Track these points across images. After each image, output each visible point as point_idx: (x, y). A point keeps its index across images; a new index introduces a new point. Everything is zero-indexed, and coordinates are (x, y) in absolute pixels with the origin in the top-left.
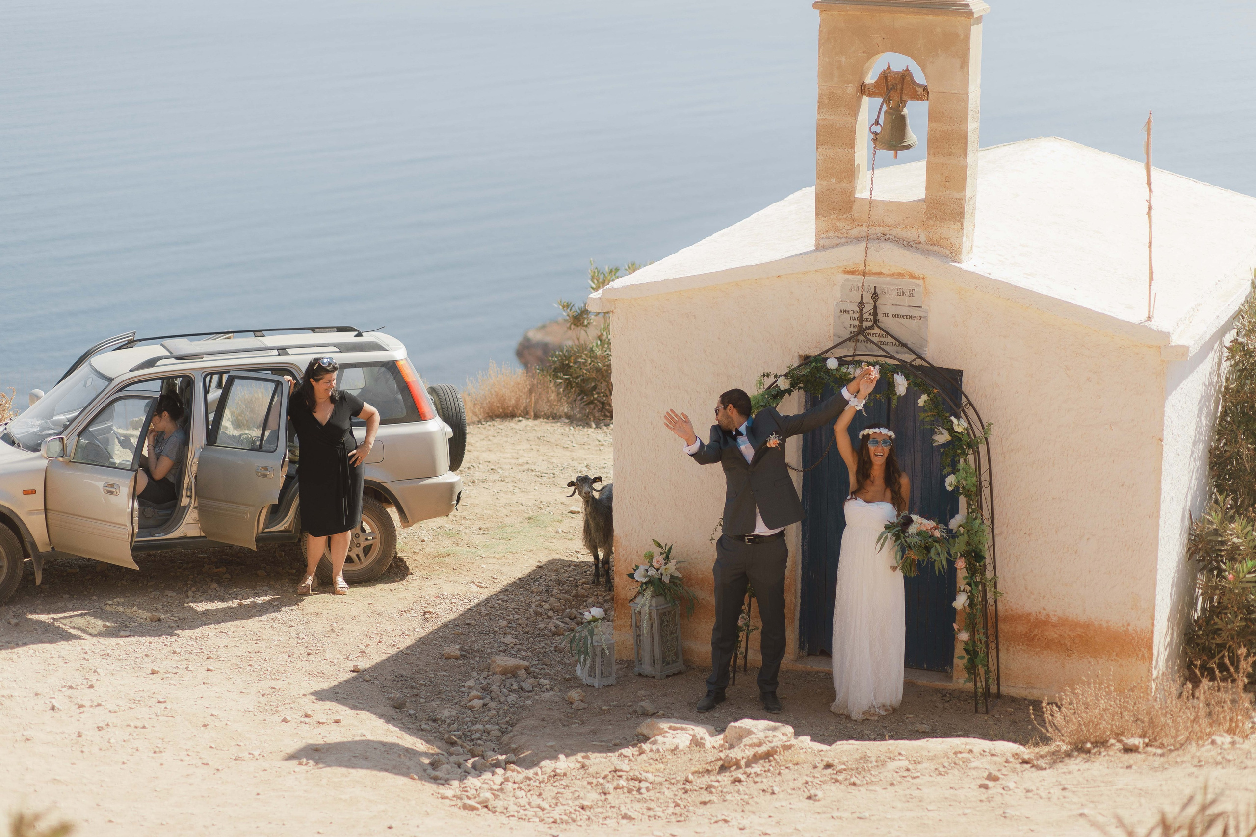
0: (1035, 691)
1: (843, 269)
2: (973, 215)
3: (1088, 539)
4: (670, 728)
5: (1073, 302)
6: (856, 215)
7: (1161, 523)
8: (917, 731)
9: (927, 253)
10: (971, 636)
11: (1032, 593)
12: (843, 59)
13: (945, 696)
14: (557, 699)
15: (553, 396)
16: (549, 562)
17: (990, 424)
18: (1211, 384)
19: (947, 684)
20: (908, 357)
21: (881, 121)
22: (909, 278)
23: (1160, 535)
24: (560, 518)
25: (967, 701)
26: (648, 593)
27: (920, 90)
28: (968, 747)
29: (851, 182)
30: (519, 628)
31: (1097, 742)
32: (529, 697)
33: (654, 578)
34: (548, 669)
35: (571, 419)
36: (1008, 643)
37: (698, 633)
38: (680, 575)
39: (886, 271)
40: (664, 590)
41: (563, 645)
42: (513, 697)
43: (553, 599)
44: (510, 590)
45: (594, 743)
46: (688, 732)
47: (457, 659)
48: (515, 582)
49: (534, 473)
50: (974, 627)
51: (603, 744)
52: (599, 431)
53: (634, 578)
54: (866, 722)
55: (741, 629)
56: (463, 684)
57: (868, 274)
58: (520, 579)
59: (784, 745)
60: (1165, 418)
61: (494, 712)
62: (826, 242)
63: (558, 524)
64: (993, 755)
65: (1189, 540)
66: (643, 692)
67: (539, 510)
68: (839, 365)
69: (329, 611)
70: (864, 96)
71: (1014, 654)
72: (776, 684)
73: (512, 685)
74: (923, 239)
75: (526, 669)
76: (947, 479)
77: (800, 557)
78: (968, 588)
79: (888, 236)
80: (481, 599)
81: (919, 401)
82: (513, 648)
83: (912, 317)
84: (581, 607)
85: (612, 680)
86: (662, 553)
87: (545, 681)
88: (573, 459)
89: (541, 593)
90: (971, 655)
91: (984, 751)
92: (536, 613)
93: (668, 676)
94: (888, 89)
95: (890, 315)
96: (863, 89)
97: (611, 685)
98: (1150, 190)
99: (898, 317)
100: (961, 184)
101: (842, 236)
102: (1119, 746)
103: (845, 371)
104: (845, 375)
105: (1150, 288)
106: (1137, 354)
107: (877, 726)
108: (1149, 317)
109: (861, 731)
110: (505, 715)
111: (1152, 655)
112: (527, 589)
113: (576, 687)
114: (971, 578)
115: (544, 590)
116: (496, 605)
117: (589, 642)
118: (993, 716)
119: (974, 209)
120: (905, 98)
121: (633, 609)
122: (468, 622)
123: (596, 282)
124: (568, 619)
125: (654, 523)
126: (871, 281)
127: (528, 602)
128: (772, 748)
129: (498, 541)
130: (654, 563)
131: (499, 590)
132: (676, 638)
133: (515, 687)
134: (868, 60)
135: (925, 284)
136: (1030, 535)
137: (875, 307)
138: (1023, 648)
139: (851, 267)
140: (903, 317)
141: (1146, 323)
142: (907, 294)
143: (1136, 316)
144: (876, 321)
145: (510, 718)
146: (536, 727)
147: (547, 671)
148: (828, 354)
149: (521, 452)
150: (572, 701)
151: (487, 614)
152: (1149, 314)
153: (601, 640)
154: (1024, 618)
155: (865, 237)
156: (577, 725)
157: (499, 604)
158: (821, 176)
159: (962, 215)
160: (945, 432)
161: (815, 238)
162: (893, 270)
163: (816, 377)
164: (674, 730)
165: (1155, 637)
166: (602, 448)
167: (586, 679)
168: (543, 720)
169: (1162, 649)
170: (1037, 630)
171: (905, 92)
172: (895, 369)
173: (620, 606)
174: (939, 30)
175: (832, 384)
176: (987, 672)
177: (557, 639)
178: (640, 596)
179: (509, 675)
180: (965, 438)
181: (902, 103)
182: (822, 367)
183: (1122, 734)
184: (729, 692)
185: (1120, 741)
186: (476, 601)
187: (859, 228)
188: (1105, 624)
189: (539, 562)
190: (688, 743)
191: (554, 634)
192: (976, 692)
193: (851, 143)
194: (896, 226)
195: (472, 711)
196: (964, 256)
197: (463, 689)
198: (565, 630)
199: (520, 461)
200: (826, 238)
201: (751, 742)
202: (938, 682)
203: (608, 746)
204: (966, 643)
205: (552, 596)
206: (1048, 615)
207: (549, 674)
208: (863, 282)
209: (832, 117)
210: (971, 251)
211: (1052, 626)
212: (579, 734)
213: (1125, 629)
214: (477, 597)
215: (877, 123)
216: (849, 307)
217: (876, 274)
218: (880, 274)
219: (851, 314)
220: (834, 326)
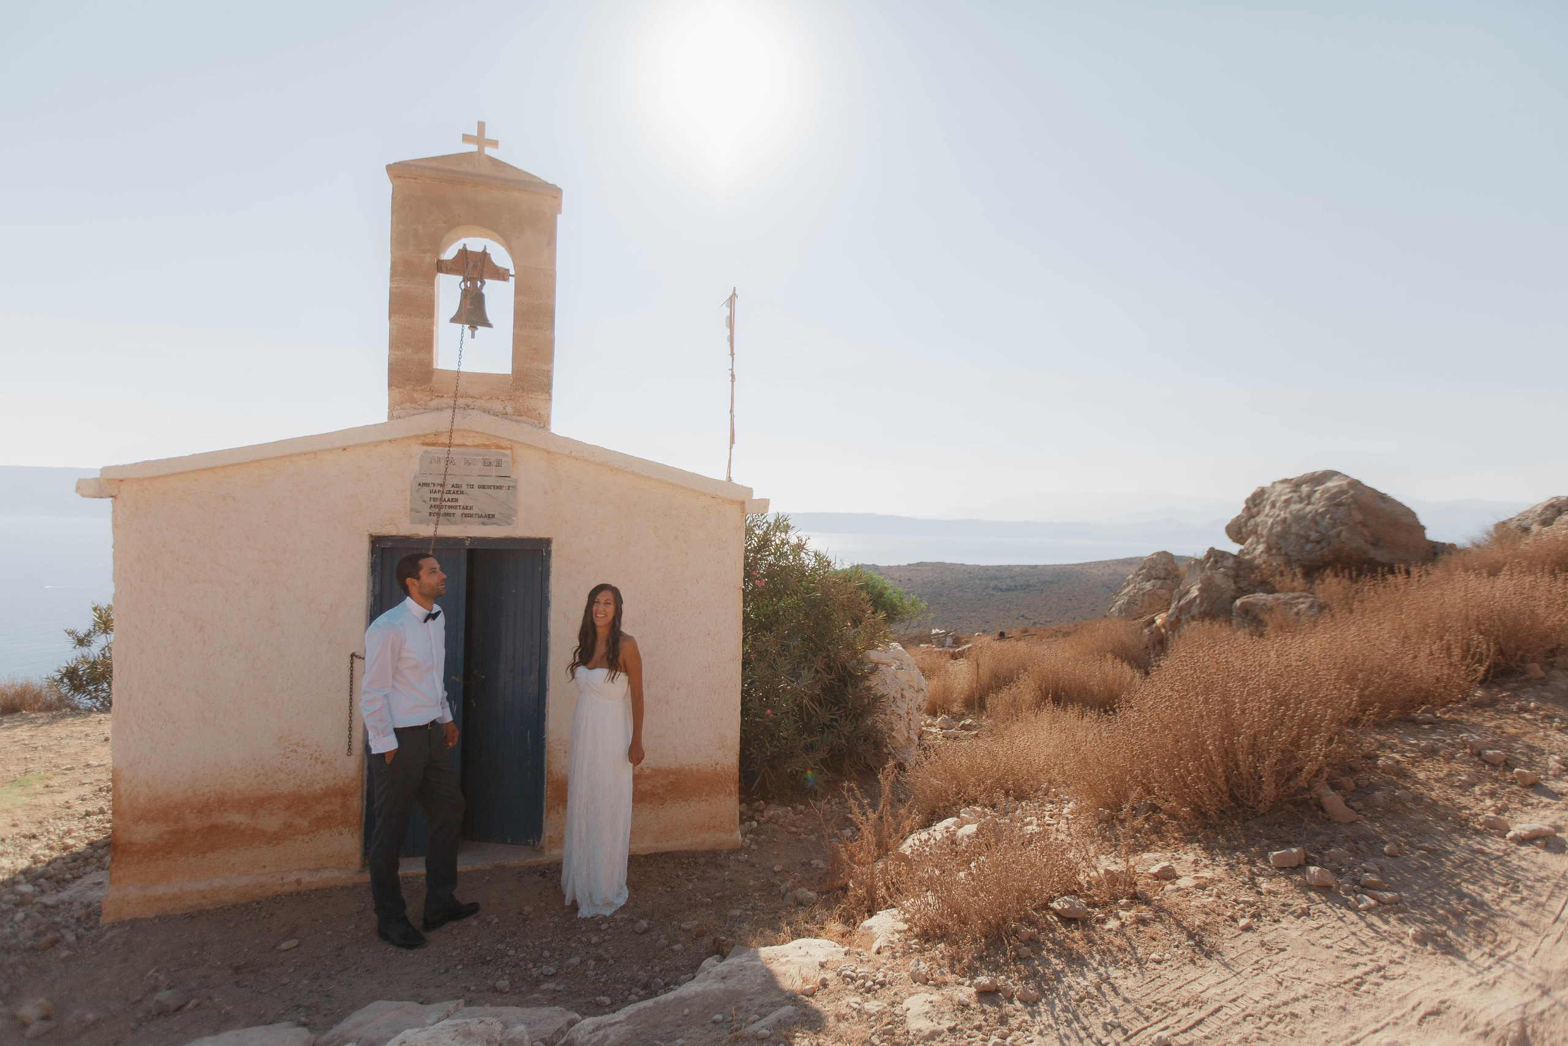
1: (421, 441)
3: (678, 689)
6: (437, 386)
9: (518, 421)
12: (420, 227)
19: (541, 859)
22: (496, 449)
27: (499, 272)
29: (428, 350)
39: (469, 442)
57: (454, 445)
62: (402, 413)
70: (440, 274)
74: (509, 410)
83: (499, 488)
95: (476, 486)
96: (440, 264)
99: (484, 488)
100: (549, 357)
101: (419, 406)
105: (731, 452)
108: (730, 475)
120: (484, 277)
126: (455, 452)
134: (448, 230)
135: (512, 454)
139: (430, 438)
140: (489, 487)
142: (494, 464)
143: (723, 477)
152: (729, 473)
155: (450, 407)
158: (393, 347)
159: (549, 386)
161: (387, 409)
162: (478, 442)
171: (483, 271)
181: (483, 283)
188: (695, 768)
193: (428, 313)
196: (553, 425)
200: (402, 409)
208: (448, 454)
209: (406, 286)
216: (429, 480)
217: (459, 445)
218: (464, 445)
219: (431, 487)
220: (411, 500)
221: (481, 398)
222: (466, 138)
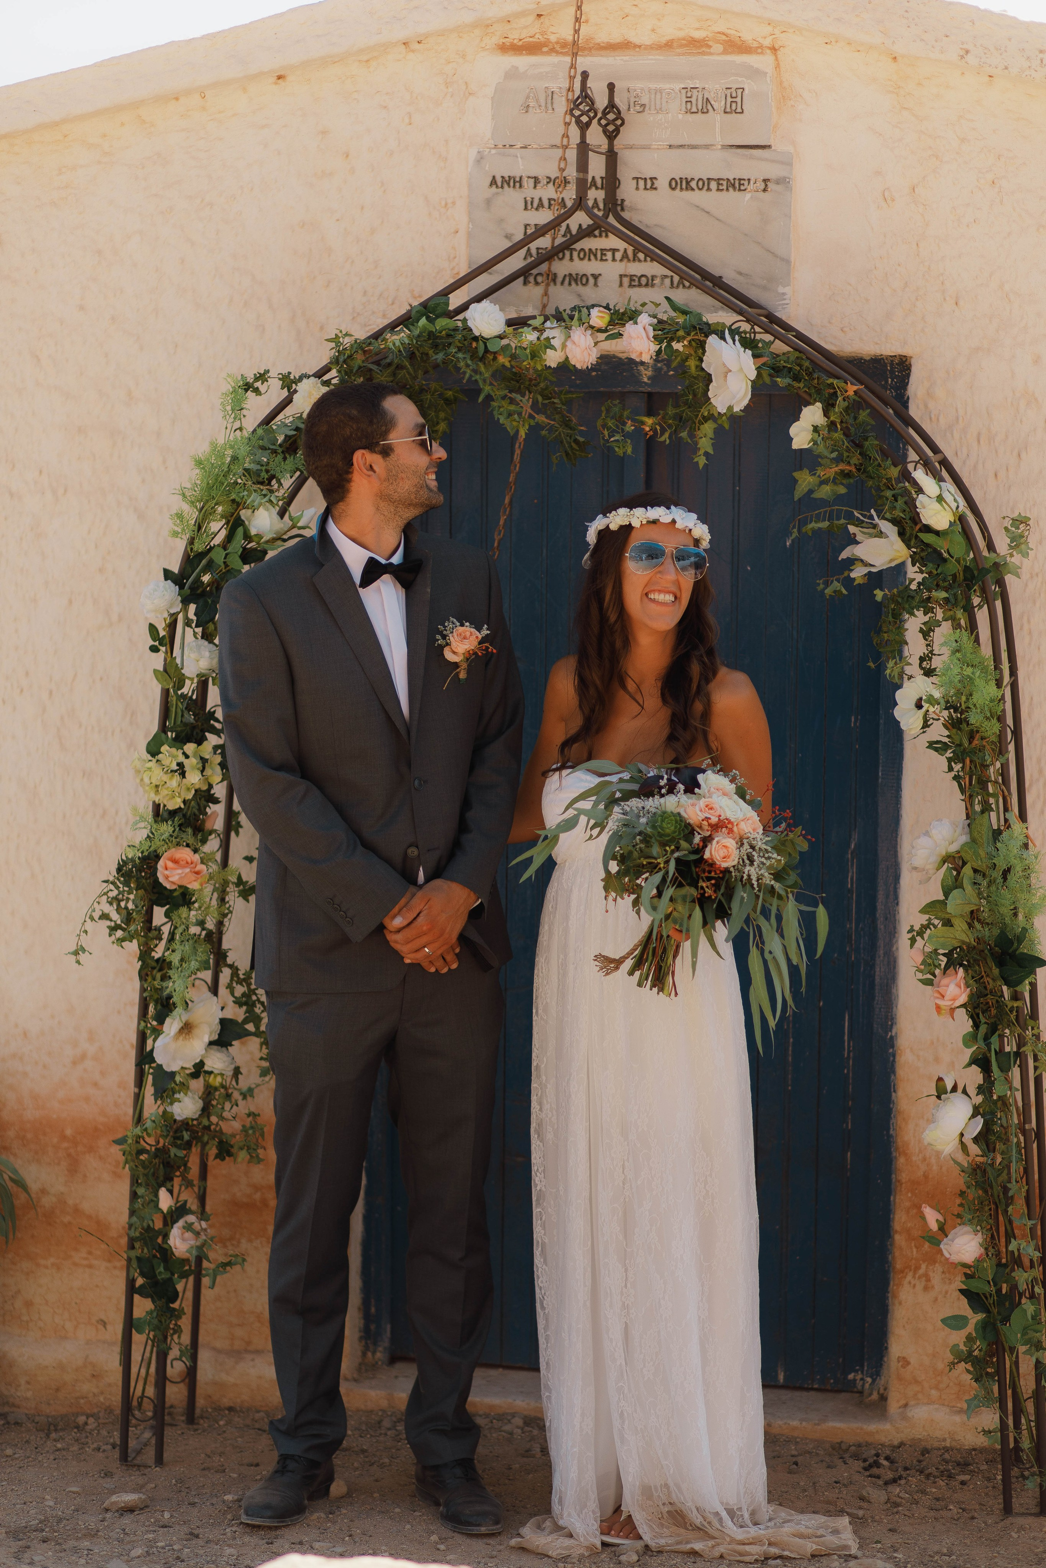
1: (496, 39)
10: (985, 1246)
13: (877, 1464)
19: (872, 1427)
22: (725, 52)
37: (29, 1304)
39: (642, 36)
57: (584, 49)
68: (510, 324)
76: (899, 695)
78: (975, 1076)
81: (794, 430)
83: (737, 185)
90: (988, 1311)
95: (662, 183)
99: (689, 188)
104: (534, 355)
114: (986, 1038)
126: (597, 69)
135: (778, 67)
137: (612, 158)
139: (523, 29)
140: (705, 184)
142: (719, 105)
144: (613, 204)
160: (888, 530)
162: (670, 30)
172: (706, 325)
180: (960, 551)
182: (451, 336)
204: (970, 1272)
208: (570, 77)
216: (521, 166)
217: (614, 47)
218: (625, 46)
219: (529, 191)
220: (470, 235)
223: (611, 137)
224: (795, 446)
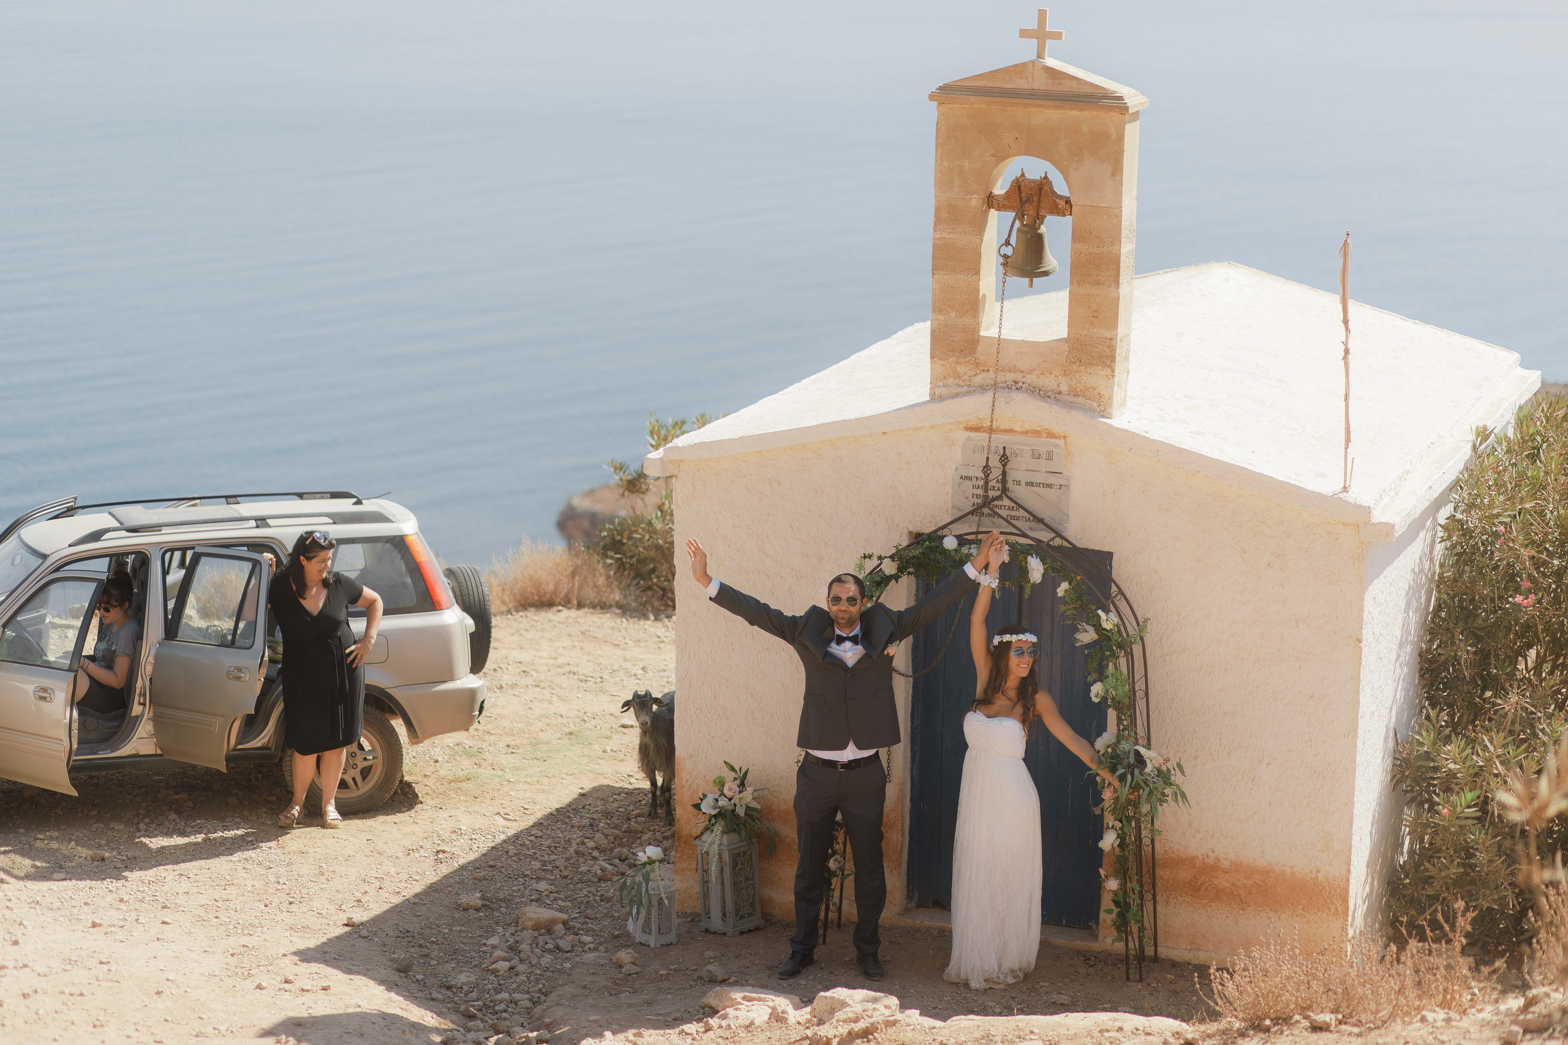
0: (1201, 954)
1: (964, 425)
2: (1126, 358)
3: (1268, 764)
4: (744, 998)
5: (1250, 468)
6: (981, 358)
7: (1359, 744)
8: (1053, 1003)
9: (1070, 406)
10: (1121, 884)
11: (1198, 831)
12: (966, 163)
13: (1089, 959)
14: (603, 962)
15: (601, 581)
16: (594, 788)
17: (1146, 620)
18: (1421, 571)
19: (1091, 944)
20: (1045, 536)
21: (1013, 241)
22: (1047, 437)
23: (1358, 759)
24: (608, 733)
25: (1116, 965)
26: (718, 828)
27: (1061, 203)
28: (1117, 1024)
29: (975, 317)
30: (556, 872)
31: (1278, 1019)
32: (567, 958)
33: (726, 810)
34: (592, 923)
35: (624, 610)
36: (1167, 893)
37: (780, 878)
38: (758, 806)
39: (1017, 428)
40: (738, 825)
41: (610, 894)
42: (547, 959)
43: (598, 835)
44: (545, 824)
45: (649, 1017)
46: (767, 1003)
47: (478, 910)
48: (551, 814)
49: (576, 677)
50: (1125, 874)
51: (660, 1018)
52: (658, 624)
53: (701, 810)
54: (990, 991)
55: (833, 874)
56: (485, 941)
57: (995, 431)
58: (557, 810)
59: (887, 1021)
60: (1365, 614)
61: (523, 978)
62: (944, 391)
63: (606, 740)
64: (1148, 1034)
65: (1394, 765)
66: (710, 953)
67: (582, 723)
68: (959, 545)
69: (317, 849)
70: (992, 210)
71: (1175, 908)
72: (877, 942)
73: (546, 943)
74: (1064, 388)
75: (565, 923)
76: (1092, 688)
77: (909, 785)
78: (1118, 825)
79: (1020, 384)
80: (509, 834)
81: (1058, 591)
82: (548, 896)
83: (1050, 486)
84: (634, 845)
85: (671, 938)
86: (735, 779)
87: (588, 939)
88: (625, 660)
89: (584, 827)
90: (1121, 907)
91: (1137, 1029)
92: (577, 853)
93: (742, 933)
94: (1021, 202)
95: (1023, 483)
96: (991, 201)
97: (671, 944)
98: (1347, 329)
99: (1032, 485)
100: (1112, 320)
101: (963, 384)
102: (1306, 1023)
103: (966, 552)
105: (1346, 452)
106: (1330, 533)
107: (1003, 997)
108: (1345, 487)
109: (984, 1002)
110: (537, 981)
111: (1347, 908)
112: (566, 823)
113: (627, 946)
114: (1122, 812)
115: (588, 824)
116: (528, 842)
117: (644, 890)
118: (1149, 985)
119: (1128, 351)
120: (1042, 212)
121: (699, 848)
122: (491, 863)
123: (656, 437)
124: (617, 861)
125: (726, 741)
126: (999, 440)
127: (567, 839)
128: (872, 1024)
129: (531, 761)
130: (726, 791)
131: (531, 823)
132: (753, 884)
133: (550, 946)
134: (997, 164)
135: (1066, 443)
136: (1195, 758)
137: (1004, 473)
138: (1186, 899)
139: (973, 422)
140: (1038, 485)
141: (1341, 495)
142: (1044, 456)
143: (1329, 486)
144: (1005, 490)
145: (544, 984)
146: (576, 996)
147: (590, 925)
148: (945, 532)
149: (560, 651)
150: (622, 964)
151: (516, 854)
152: (1345, 484)
153: (658, 887)
154: (1188, 862)
155: (992, 386)
156: (628, 994)
157: (531, 841)
158: (937, 309)
159: (1113, 358)
160: (1090, 629)
161: (929, 386)
162: (1027, 427)
163: (929, 559)
164: (749, 1001)
165: (1351, 886)
166: (662, 646)
167: (639, 937)
168: (585, 987)
169: (1360, 902)
170: (1203, 877)
171: (1043, 205)
172: (1028, 551)
173: (682, 845)
174: (1085, 129)
175: (950, 569)
176: (1141, 929)
177: (603, 885)
178: (708, 833)
179: (543, 931)
180: (1116, 637)
181: (1041, 219)
182: (937, 548)
183: (1309, 1008)
184: (818, 953)
185: (1306, 1017)
186: (503, 837)
187: (984, 374)
188: (1288, 871)
189: (582, 788)
190: (766, 1017)
191: (600, 880)
192: (1127, 955)
193: (975, 270)
194: (1031, 372)
195: (496, 976)
196: (1115, 410)
197: (484, 949)
198: (613, 875)
199: (560, 661)
200: (944, 386)
201: (845, 1017)
202: (1081, 943)
203: (666, 1021)
204: (1115, 893)
205: (597, 831)
206: (1218, 859)
207: (593, 930)
208: (990, 441)
209: (951, 236)
210: (1123, 404)
211: (1223, 872)
212: (630, 1005)
213: (1313, 876)
214: (503, 833)
215: (1007, 243)
216: (971, 473)
217: (1006, 431)
218: (1011, 431)
219: (974, 482)
220: (952, 496)
221: (1031, 374)
222: (1024, 34)
223: (1004, 466)
224: (1059, 595)
